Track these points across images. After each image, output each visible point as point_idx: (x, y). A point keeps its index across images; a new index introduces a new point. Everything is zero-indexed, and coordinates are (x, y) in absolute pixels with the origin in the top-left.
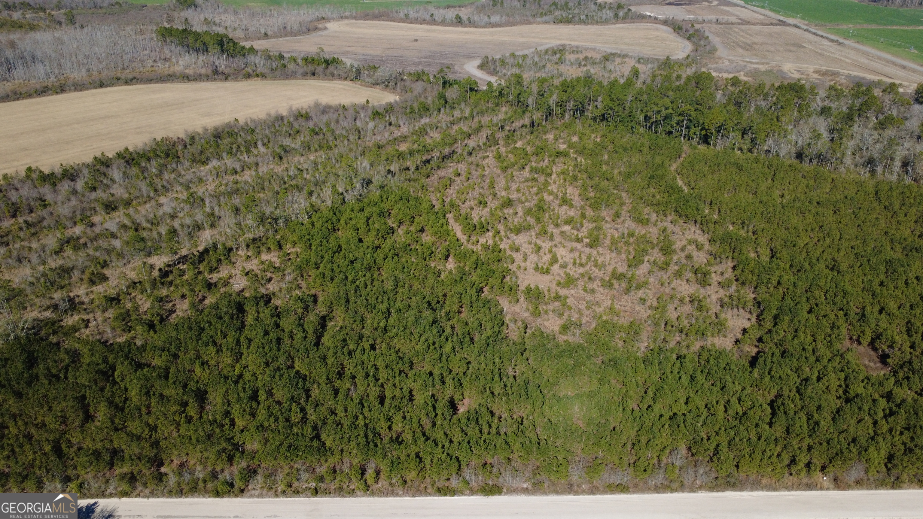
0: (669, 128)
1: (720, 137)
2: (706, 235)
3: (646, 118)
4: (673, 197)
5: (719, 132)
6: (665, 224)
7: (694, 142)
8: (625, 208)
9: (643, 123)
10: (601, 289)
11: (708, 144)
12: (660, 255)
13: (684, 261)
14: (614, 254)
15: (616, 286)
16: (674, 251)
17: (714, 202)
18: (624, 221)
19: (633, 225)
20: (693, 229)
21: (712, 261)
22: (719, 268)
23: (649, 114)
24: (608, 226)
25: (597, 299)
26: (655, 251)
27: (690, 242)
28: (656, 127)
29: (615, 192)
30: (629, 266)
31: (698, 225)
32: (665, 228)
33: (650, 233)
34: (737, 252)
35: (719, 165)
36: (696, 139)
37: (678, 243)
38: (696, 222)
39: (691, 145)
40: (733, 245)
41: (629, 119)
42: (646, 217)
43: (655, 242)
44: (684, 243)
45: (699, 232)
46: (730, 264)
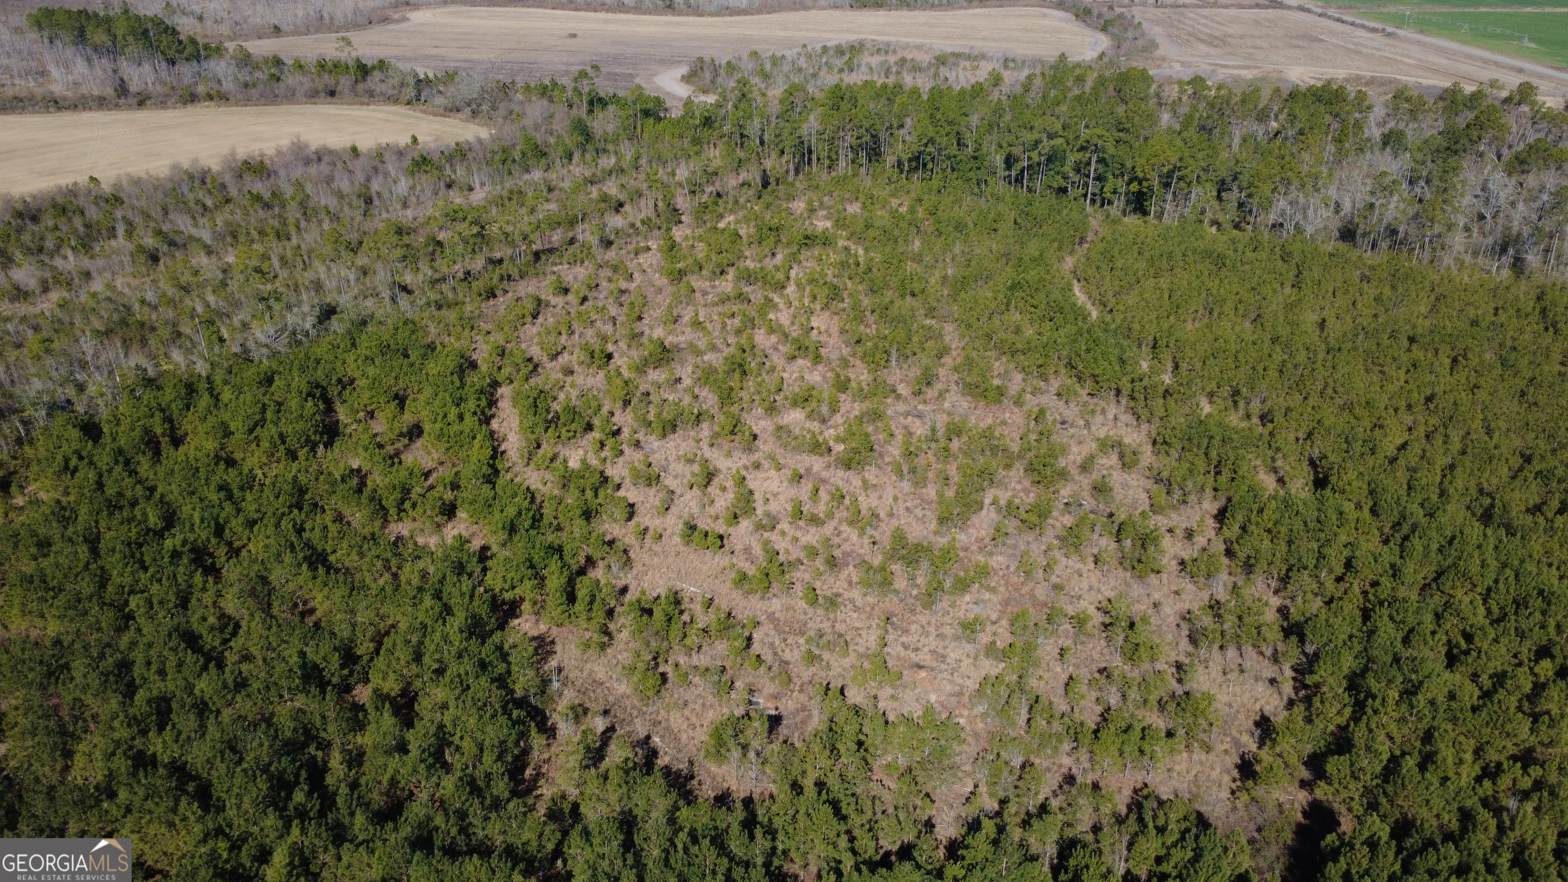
0: (1059, 182)
1: (1170, 197)
2: (1145, 427)
3: (1009, 162)
4: (1062, 332)
5: (1167, 185)
6: (1044, 400)
7: (1114, 210)
8: (948, 360)
9: (1001, 172)
10: (856, 594)
11: (1145, 213)
12: (1027, 483)
13: (1088, 502)
14: (906, 486)
15: (900, 583)
16: (1063, 474)
17: (1162, 343)
18: (941, 396)
19: (964, 404)
20: (1112, 411)
21: (1163, 498)
22: (1180, 519)
23: (1017, 151)
24: (901, 407)
25: (841, 628)
26: (1013, 473)
27: (1106, 445)
28: (1030, 179)
29: (928, 322)
30: (942, 520)
31: (1124, 401)
32: (1042, 412)
33: (1004, 423)
34: (1226, 474)
35: (1170, 257)
36: (1119, 203)
37: (1075, 449)
38: (1118, 392)
39: (1108, 216)
40: (1213, 454)
41: (973, 164)
42: (996, 382)
43: (1015, 447)
44: (1091, 447)
45: (1126, 418)
46: (1211, 506)
